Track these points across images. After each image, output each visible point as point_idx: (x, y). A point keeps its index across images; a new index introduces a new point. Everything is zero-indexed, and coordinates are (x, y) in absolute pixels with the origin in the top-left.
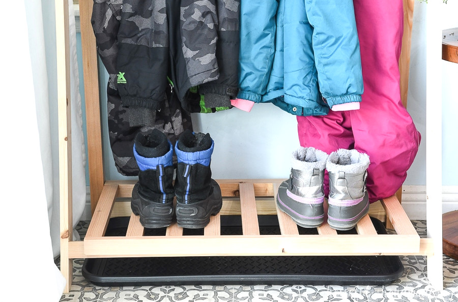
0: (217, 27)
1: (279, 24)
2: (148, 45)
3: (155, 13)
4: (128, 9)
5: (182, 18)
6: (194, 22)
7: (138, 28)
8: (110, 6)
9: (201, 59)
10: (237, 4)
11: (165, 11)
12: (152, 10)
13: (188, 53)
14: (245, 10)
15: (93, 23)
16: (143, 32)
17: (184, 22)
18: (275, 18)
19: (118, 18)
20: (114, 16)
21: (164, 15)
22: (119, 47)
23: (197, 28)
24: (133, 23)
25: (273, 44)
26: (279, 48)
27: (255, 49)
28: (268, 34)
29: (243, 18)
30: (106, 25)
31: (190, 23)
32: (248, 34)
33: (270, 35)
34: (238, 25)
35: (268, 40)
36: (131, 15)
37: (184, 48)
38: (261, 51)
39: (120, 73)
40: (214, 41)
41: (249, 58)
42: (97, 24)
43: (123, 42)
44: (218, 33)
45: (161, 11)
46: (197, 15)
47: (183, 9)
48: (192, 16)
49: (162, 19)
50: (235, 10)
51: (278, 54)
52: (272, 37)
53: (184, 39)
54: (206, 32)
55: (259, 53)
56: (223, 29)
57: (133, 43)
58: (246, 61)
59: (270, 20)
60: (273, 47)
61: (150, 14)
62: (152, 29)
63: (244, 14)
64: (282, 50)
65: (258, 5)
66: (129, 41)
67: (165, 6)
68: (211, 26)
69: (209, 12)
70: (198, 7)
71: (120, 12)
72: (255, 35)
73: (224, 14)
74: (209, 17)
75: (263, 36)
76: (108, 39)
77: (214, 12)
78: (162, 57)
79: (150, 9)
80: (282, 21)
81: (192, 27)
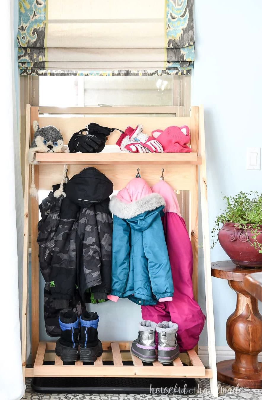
0: (101, 258)
1: (131, 258)
2: (66, 267)
3: (70, 251)
4: (57, 249)
5: (84, 254)
6: (90, 256)
7: (61, 259)
8: (48, 249)
9: (93, 274)
10: (110, 247)
11: (75, 251)
12: (68, 251)
13: (87, 271)
14: (114, 250)
15: (39, 256)
16: (64, 261)
17: (84, 256)
18: (129, 254)
19: (52, 254)
20: (49, 253)
21: (75, 253)
22: (52, 269)
23: (91, 259)
24: (59, 257)
25: (128, 267)
26: (131, 269)
27: (119, 270)
28: (126, 262)
29: (114, 254)
30: (46, 258)
31: (88, 256)
32: (116, 262)
33: (127, 263)
34: (111, 258)
35: (125, 265)
36: (58, 253)
37: (85, 269)
38: (122, 271)
39: (52, 281)
40: (99, 265)
41: (116, 274)
42: (41, 257)
43: (54, 266)
44: (101, 262)
45: (73, 251)
46: (91, 253)
47: (84, 250)
48: (89, 253)
49: (73, 254)
50: (109, 250)
51: (131, 272)
52: (127, 264)
53: (85, 264)
54: (95, 261)
55: (122, 272)
56: (104, 260)
57: (59, 266)
58: (115, 276)
59: (127, 255)
60: (128, 269)
61: (67, 252)
62: (68, 260)
63: (114, 252)
64: (133, 271)
65: (120, 248)
66: (57, 265)
67: (75, 248)
68: (98, 258)
69: (97, 251)
70: (92, 249)
71: (53, 252)
72: (119, 262)
73: (104, 252)
74: (97, 253)
75: (124, 263)
76: (46, 264)
77: (99, 251)
78: (73, 273)
79: (67, 250)
80: (133, 256)
81: (89, 258)
